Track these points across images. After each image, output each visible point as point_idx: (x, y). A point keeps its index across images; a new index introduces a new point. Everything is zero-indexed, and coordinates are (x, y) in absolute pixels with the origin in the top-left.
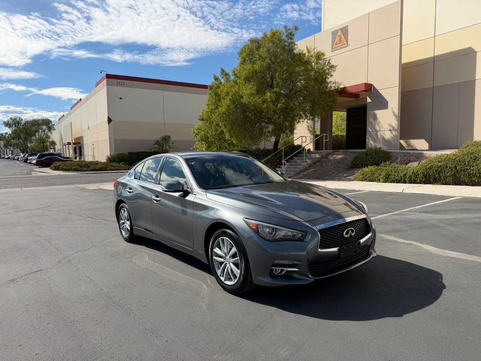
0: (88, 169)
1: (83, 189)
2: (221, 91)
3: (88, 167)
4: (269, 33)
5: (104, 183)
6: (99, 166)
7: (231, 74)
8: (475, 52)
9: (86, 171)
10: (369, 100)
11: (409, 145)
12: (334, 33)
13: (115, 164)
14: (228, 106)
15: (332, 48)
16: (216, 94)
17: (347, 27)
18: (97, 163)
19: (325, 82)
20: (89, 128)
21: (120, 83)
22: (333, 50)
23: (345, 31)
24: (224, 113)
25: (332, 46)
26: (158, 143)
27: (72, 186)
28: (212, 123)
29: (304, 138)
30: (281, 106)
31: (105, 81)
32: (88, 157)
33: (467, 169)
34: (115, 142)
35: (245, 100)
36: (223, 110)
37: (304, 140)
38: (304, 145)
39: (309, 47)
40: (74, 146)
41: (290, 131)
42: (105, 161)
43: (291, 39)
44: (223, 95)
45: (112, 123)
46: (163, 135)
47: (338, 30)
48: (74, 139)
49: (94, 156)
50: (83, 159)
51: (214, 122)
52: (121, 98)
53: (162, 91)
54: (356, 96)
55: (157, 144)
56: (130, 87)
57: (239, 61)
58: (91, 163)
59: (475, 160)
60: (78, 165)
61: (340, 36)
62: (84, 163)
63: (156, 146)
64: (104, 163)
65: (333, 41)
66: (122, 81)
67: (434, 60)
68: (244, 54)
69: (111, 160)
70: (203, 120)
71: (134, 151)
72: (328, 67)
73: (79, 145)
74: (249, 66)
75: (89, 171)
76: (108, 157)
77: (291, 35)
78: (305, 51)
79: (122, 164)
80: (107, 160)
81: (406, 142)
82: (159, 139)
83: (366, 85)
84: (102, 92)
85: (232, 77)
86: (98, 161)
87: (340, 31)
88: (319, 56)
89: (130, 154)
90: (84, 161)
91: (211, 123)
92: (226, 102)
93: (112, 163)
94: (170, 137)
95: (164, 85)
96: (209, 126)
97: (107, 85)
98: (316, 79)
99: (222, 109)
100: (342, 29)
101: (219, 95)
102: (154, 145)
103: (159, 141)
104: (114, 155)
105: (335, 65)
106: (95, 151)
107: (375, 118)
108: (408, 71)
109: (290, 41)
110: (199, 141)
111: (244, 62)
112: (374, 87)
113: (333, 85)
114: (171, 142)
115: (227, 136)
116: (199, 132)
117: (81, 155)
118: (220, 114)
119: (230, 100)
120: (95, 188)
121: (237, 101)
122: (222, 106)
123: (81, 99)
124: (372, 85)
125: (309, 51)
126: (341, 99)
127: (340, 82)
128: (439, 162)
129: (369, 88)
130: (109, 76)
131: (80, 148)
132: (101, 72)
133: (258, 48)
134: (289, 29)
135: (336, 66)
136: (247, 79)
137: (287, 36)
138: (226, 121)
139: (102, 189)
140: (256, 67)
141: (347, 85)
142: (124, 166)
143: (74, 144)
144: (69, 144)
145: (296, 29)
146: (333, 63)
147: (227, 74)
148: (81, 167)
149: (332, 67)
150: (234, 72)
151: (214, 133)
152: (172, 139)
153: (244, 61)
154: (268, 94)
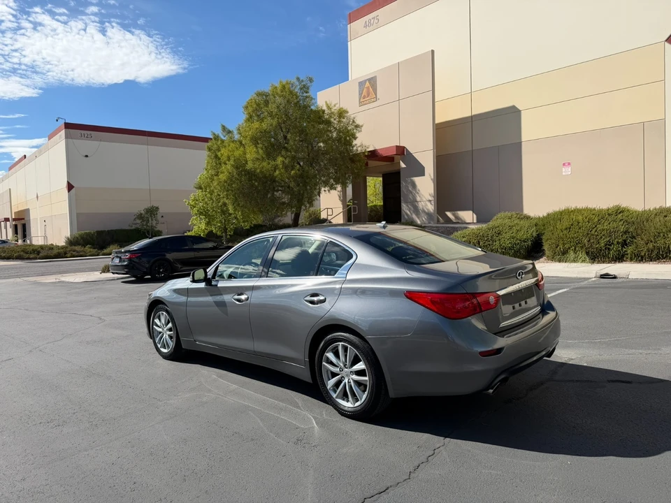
0: (38, 257)
1: (36, 283)
2: (222, 155)
3: (39, 253)
4: (278, 85)
5: (64, 275)
6: (55, 252)
7: (235, 132)
8: (519, 112)
9: (36, 258)
10: (403, 165)
11: (457, 217)
12: (361, 84)
13: (78, 248)
14: (230, 173)
15: (360, 102)
16: (216, 156)
17: (376, 77)
18: (51, 247)
19: (350, 144)
20: (37, 197)
21: (86, 136)
22: (361, 104)
23: (372, 81)
24: (225, 182)
25: (360, 100)
26: (140, 216)
27: (18, 280)
28: (213, 191)
29: (330, 211)
30: (296, 173)
31: (63, 132)
32: (37, 239)
33: (489, 245)
34: (77, 216)
35: (250, 166)
36: (225, 178)
37: (330, 213)
38: (329, 218)
39: (328, 103)
40: (14, 223)
41: (308, 203)
42: (64, 244)
43: (307, 93)
44: (224, 159)
45: (73, 190)
46: (147, 205)
47: (366, 80)
48: (15, 213)
49: (45, 237)
50: (28, 242)
51: (215, 191)
52: (87, 156)
53: (146, 146)
54: (390, 159)
55: (140, 219)
56: (101, 141)
57: (245, 117)
58: (42, 247)
59: (499, 234)
60: (23, 251)
61: (368, 88)
62: (31, 248)
63: (138, 221)
64: (63, 247)
65: (360, 94)
66: (89, 132)
67: (472, 119)
68: (250, 109)
69: (72, 242)
70: (200, 188)
71: (106, 230)
72: (353, 127)
73: (23, 222)
74: (256, 125)
75: (40, 259)
76: (68, 239)
77: (305, 88)
78: (325, 108)
79: (88, 248)
80: (66, 243)
81: (454, 215)
82: (142, 212)
83: (398, 147)
84: (59, 146)
85: (237, 137)
86: (52, 245)
87: (367, 83)
88: (342, 113)
89: (99, 233)
90: (31, 245)
91: (211, 193)
92: (227, 168)
93: (74, 247)
94: (157, 208)
95: (149, 138)
96: (209, 195)
97: (67, 137)
98: (339, 140)
99: (223, 177)
100: (370, 80)
101: (219, 159)
102: (135, 220)
103: (141, 214)
104: (78, 236)
105: (361, 124)
106: (47, 230)
107: (414, 185)
108: (443, 132)
109: (305, 94)
110: (196, 214)
111: (250, 119)
112: (407, 149)
113: (359, 149)
114: (159, 217)
115: (231, 209)
116: (195, 204)
117: (24, 236)
118: (220, 182)
119: (233, 166)
120: (54, 281)
121: (240, 166)
122: (223, 173)
123: (25, 156)
124: (404, 147)
125: (329, 108)
126: (372, 163)
127: (367, 145)
128: (463, 237)
129: (401, 151)
130: (68, 126)
131: (24, 226)
132: (57, 120)
133: (267, 103)
134: (302, 81)
135: (362, 126)
136: (255, 141)
137: (301, 89)
138: (228, 191)
139: (63, 282)
140: (264, 126)
141: (377, 148)
142: (92, 250)
143: (14, 220)
144: (7, 220)
145: (311, 80)
146: (358, 122)
147: (230, 132)
148: (27, 253)
149: (357, 126)
150: (239, 129)
151: (214, 205)
152: (161, 211)
153: (251, 117)
154: (280, 159)
